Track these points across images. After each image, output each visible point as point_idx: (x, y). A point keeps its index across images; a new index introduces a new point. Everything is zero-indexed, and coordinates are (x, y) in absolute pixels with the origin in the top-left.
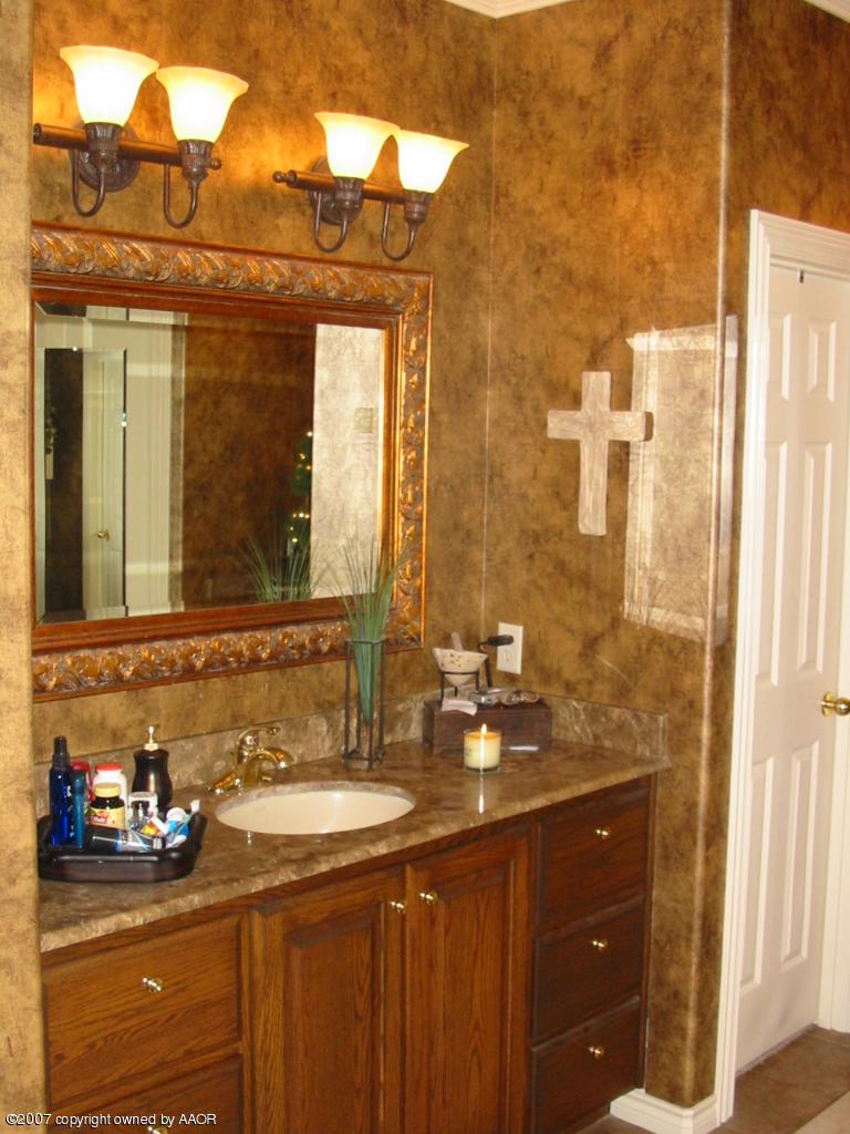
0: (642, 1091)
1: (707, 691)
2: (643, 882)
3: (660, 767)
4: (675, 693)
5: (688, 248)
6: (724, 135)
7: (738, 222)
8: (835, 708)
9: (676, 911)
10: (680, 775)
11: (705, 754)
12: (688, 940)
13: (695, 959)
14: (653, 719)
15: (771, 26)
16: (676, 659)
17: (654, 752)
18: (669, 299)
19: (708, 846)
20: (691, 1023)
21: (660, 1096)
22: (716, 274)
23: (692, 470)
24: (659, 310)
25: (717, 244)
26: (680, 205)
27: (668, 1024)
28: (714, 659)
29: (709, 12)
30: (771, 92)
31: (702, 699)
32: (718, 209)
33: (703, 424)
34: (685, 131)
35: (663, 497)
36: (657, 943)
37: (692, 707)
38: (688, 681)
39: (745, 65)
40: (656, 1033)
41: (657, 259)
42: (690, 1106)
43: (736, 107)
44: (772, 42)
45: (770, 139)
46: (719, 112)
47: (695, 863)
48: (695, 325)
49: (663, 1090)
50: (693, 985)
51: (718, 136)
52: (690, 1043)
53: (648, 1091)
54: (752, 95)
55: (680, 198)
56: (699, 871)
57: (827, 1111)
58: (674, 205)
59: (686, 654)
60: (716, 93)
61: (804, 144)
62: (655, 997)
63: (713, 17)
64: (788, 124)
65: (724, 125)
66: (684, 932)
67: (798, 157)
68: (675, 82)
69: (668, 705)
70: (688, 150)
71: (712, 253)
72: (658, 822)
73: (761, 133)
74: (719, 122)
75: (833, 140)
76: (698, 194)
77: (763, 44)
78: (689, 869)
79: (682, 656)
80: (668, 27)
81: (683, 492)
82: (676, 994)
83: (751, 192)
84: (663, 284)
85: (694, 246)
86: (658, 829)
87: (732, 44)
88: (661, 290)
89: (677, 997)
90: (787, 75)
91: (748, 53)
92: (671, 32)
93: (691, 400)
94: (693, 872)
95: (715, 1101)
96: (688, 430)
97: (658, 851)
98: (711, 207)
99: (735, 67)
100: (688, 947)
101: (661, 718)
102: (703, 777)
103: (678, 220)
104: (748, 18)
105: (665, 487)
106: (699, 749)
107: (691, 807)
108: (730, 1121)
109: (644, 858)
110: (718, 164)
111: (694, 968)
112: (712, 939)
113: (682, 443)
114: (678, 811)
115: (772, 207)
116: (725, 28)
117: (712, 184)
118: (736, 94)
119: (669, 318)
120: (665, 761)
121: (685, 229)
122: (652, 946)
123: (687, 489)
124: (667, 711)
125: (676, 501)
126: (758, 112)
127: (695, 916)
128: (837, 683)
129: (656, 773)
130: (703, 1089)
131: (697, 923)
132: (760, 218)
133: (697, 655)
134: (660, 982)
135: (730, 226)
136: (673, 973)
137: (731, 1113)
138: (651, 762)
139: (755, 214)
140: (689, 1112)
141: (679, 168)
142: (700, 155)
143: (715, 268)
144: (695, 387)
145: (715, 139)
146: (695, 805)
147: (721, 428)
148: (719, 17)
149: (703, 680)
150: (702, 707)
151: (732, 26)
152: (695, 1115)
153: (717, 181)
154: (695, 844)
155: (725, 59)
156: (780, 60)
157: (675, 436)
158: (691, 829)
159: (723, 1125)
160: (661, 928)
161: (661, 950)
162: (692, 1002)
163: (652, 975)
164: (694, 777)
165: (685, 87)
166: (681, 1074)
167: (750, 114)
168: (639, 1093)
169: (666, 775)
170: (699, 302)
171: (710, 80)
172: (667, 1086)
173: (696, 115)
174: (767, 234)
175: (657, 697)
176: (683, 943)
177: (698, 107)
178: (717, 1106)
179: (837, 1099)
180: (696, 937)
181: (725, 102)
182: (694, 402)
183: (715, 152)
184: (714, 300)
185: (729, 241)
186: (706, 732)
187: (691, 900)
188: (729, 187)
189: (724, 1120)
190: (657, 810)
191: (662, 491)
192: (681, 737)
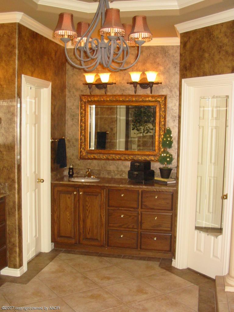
0: (8, 267)
1: (16, 177)
2: (4, 220)
3: (7, 194)
4: (9, 178)
5: (9, 82)
6: (17, 58)
7: (20, 78)
8: (40, 181)
9: (12, 226)
10: (12, 196)
11: (16, 191)
12: (16, 232)
13: (17, 236)
14: (5, 184)
15: (26, 36)
16: (9, 171)
17: (5, 191)
18: (5, 93)
19: (18, 211)
20: (17, 250)
21: (12, 268)
22: (15, 88)
23: (11, 130)
24: (3, 95)
25: (15, 82)
26: (7, 73)
27: (12, 251)
28: (18, 170)
29: (13, 32)
30: (26, 49)
31: (15, 179)
32: (16, 74)
33: (13, 120)
34: (8, 57)
35: (4, 136)
36: (8, 233)
37: (13, 181)
38: (12, 176)
39: (21, 44)
40: (10, 254)
41: (2, 84)
42: (19, 268)
43: (19, 53)
44: (26, 39)
45: (25, 59)
46: (16, 54)
47: (16, 215)
48: (11, 99)
49: (12, 266)
50: (17, 241)
51: (16, 59)
52: (17, 254)
53: (9, 267)
54: (22, 50)
55: (7, 71)
56: (17, 216)
57: (47, 266)
58: (6, 73)
59: (11, 170)
60: (15, 49)
61: (32, 60)
62: (9, 245)
63: (14, 33)
64: (29, 56)
65: (17, 57)
66: (14, 230)
67: (31, 63)
68: (5, 46)
69: (8, 181)
70: (9, 61)
71: (14, 84)
72: (7, 207)
73: (24, 58)
74: (16, 56)
75: (37, 59)
76: (11, 71)
77: (24, 39)
78: (15, 216)
79: (10, 170)
80: (4, 34)
81: (9, 135)
82: (14, 244)
83: (22, 71)
84: (3, 90)
85: (11, 82)
86: (7, 209)
87: (18, 39)
88: (3, 91)
89: (14, 245)
90: (28, 46)
91: (21, 41)
92: (5, 35)
93: (10, 115)
94: (16, 217)
95: (23, 267)
96: (10, 121)
97: (7, 213)
98: (14, 74)
99: (19, 44)
100: (16, 233)
101: (6, 184)
102: (16, 196)
103: (7, 76)
104: (21, 34)
105: (5, 134)
106: (15, 190)
107: (14, 202)
108: (27, 271)
109: (4, 215)
110: (15, 65)
111: (17, 237)
112: (21, 231)
113: (9, 124)
114: (11, 204)
115: (26, 74)
116: (17, 36)
117: (14, 69)
118: (19, 50)
119: (5, 97)
120: (8, 193)
121: (8, 78)
122: (7, 234)
123: (10, 134)
124: (7, 182)
125: (8, 137)
126: (23, 54)
127: (17, 226)
128: (40, 176)
129: (6, 196)
130: (21, 265)
131: (17, 228)
132: (24, 76)
133: (14, 170)
134: (10, 242)
135: (18, 78)
136: (13, 240)
137: (27, 270)
138: (5, 194)
139: (23, 75)
140: (19, 270)
141: (7, 65)
142: (12, 62)
143: (15, 87)
144: (11, 112)
145: (15, 59)
146: (15, 202)
147: (17, 121)
148: (16, 33)
149: (15, 175)
150: (15, 181)
151: (18, 35)
152: (20, 270)
153: (15, 68)
154: (16, 210)
155: (17, 43)
156: (27, 43)
157: (7, 123)
158: (15, 208)
159: (25, 272)
160: (9, 230)
161: (10, 235)
162: (17, 245)
163: (8, 241)
164: (14, 196)
165: (8, 48)
166: (16, 261)
167: (22, 54)
168: (7, 268)
169: (8, 196)
170: (12, 94)
171: (14, 47)
172: (13, 265)
173: (11, 54)
174: (25, 79)
175: (5, 179)
176: (14, 232)
177: (11, 52)
178: (24, 268)
179: (48, 264)
180: (17, 231)
181: (17, 52)
182: (11, 115)
183: (15, 62)
184: (15, 94)
185: (18, 81)
186: (16, 186)
187: (16, 223)
188: (18, 69)
189: (26, 271)
190: (7, 204)
191: (4, 134)
192: (11, 188)
